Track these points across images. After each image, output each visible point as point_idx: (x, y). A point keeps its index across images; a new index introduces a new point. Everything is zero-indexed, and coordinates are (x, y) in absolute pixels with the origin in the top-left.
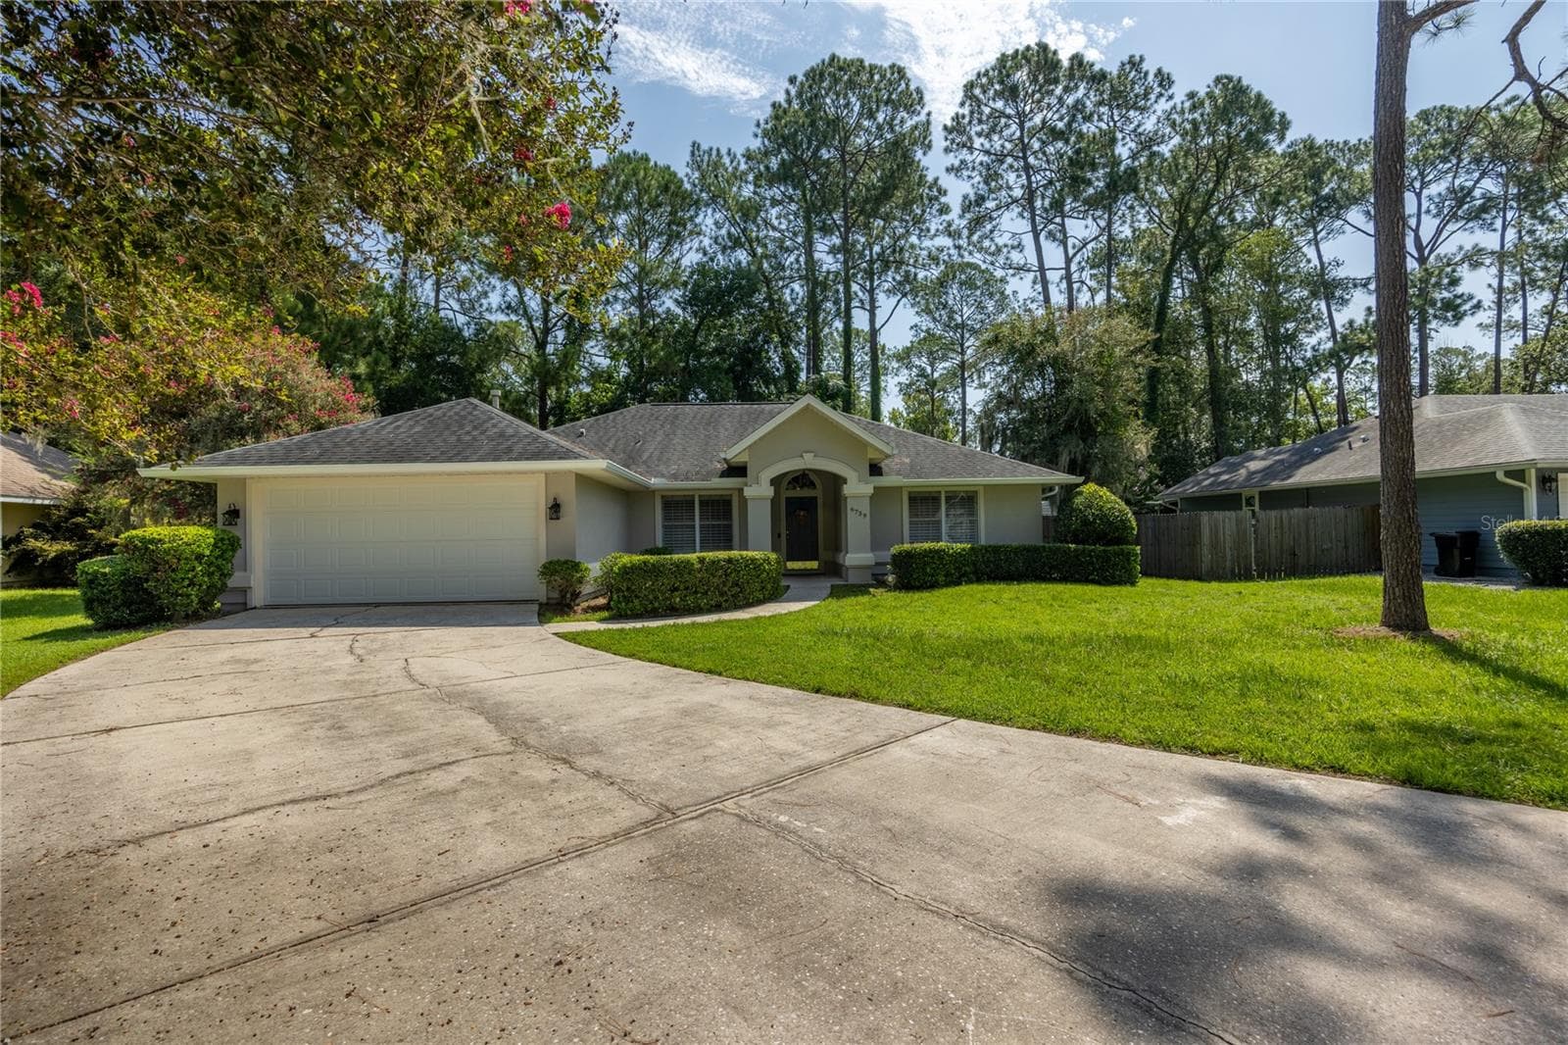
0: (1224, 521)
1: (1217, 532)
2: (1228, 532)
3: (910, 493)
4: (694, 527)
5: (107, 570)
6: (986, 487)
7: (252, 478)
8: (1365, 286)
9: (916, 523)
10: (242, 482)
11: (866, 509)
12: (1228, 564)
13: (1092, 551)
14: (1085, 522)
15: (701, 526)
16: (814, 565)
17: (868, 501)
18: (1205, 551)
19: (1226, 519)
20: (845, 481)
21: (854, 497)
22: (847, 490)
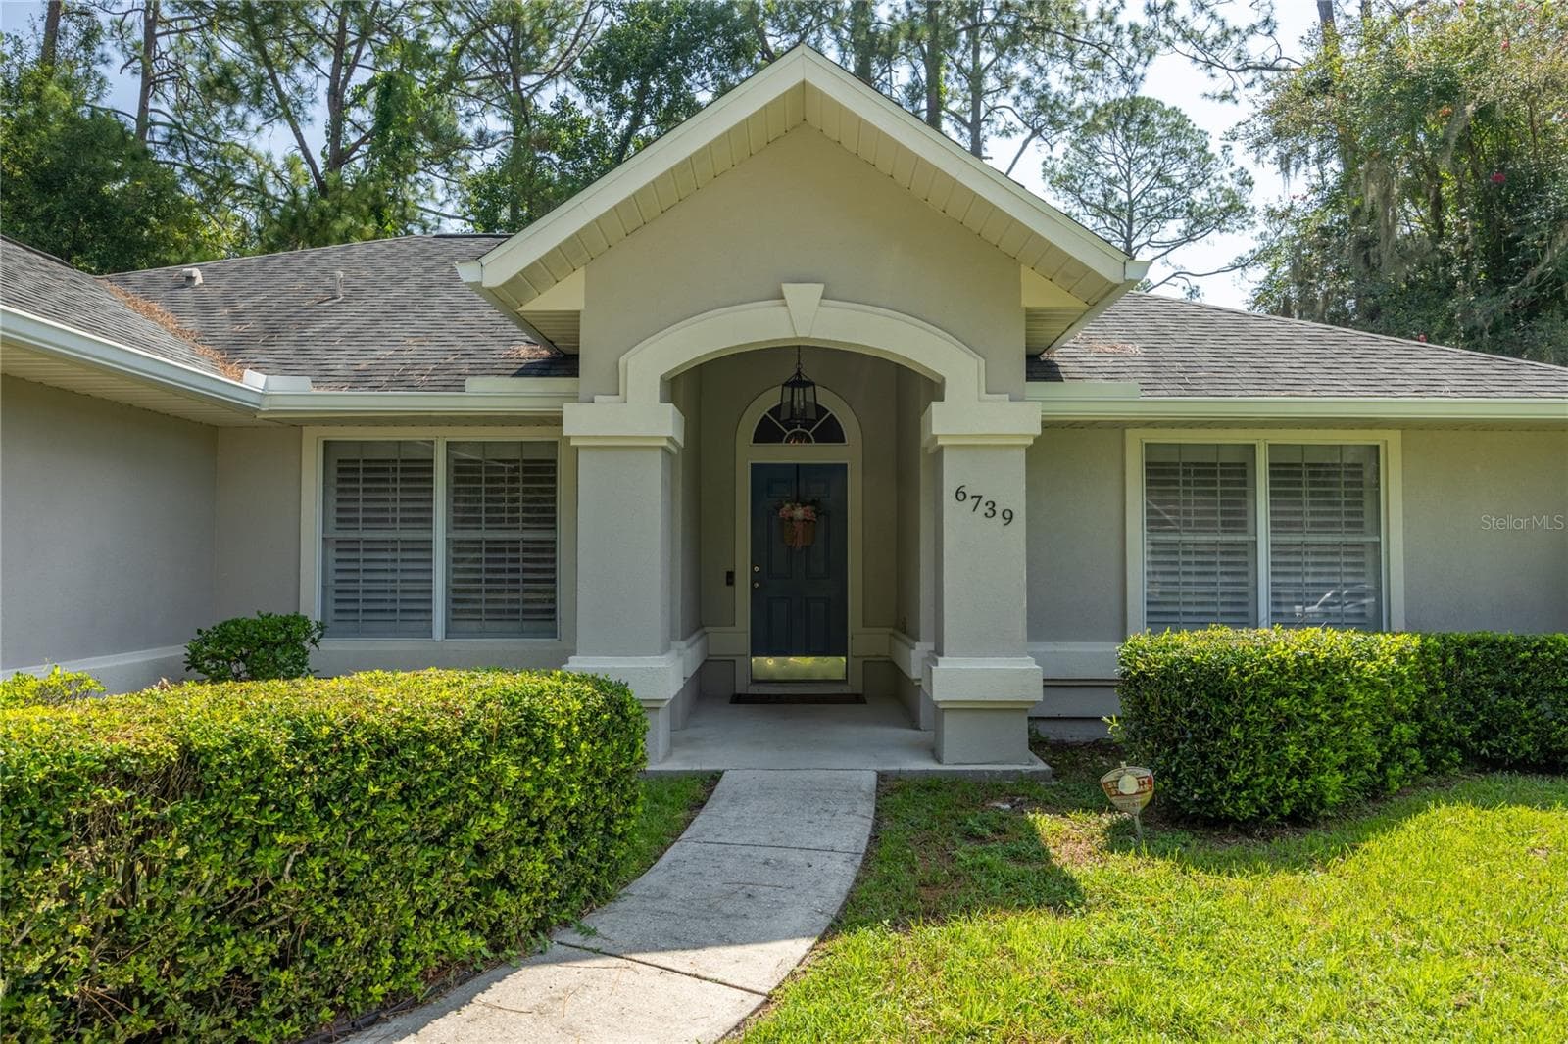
4: (427, 546)
6: (1407, 426)
9: (1171, 549)
11: (1012, 492)
15: (455, 547)
16: (830, 666)
17: (1016, 466)
20: (934, 389)
21: (970, 448)
22: (943, 422)
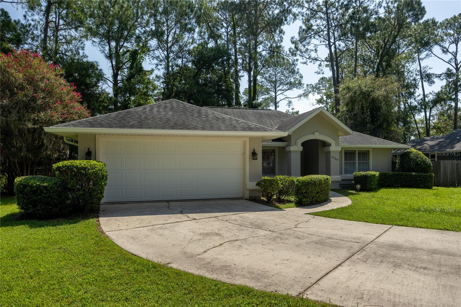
0: (448, 164)
1: (445, 168)
2: (449, 169)
3: (345, 150)
5: (45, 184)
7: (100, 134)
8: (439, 77)
9: (347, 163)
10: (94, 136)
11: (338, 157)
12: (449, 180)
13: (422, 175)
14: (417, 164)
17: (338, 154)
18: (442, 176)
19: (449, 163)
21: (334, 152)
